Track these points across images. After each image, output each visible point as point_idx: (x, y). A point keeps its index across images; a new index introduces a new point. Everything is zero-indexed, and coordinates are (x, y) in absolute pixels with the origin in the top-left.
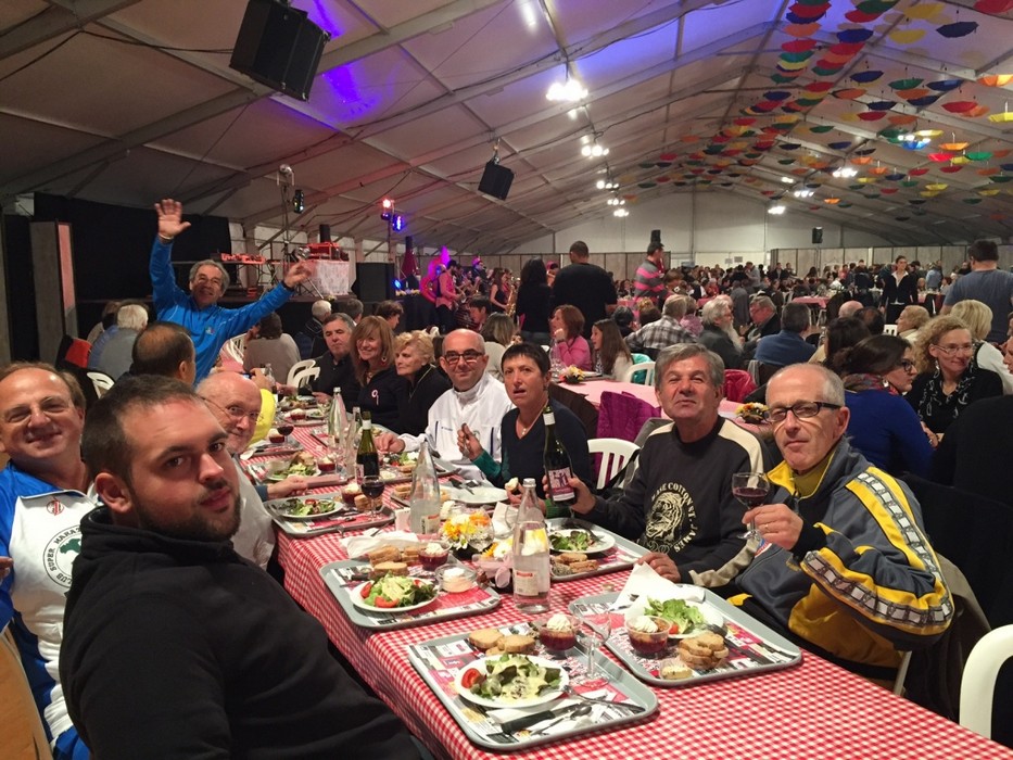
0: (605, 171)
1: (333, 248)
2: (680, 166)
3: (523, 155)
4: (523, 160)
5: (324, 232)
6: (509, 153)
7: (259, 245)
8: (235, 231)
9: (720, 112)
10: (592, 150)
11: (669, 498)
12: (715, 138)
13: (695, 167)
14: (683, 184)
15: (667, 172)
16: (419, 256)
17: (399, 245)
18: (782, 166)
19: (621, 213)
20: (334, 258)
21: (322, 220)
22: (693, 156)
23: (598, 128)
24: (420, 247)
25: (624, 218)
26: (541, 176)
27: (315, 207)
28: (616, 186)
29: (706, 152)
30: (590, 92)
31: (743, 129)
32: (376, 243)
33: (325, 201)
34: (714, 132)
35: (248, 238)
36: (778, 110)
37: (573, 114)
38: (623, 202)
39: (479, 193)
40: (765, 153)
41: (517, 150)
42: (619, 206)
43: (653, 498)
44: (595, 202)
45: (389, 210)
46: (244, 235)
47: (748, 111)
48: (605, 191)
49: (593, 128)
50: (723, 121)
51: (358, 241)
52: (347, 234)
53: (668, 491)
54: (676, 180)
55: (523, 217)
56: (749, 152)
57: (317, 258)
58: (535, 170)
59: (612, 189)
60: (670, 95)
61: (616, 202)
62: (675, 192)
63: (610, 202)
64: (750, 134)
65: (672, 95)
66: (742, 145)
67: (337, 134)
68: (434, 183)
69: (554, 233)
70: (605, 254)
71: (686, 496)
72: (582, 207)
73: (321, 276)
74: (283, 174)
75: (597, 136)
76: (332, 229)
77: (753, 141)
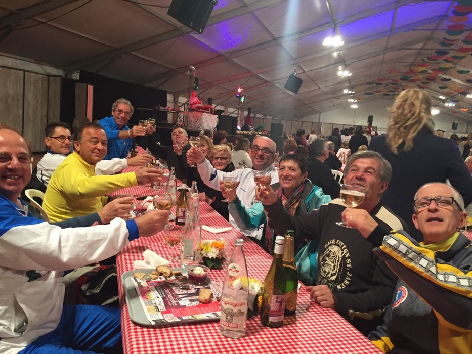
0: (348, 84)
2: (387, 85)
3: (308, 73)
4: (308, 76)
5: (210, 101)
6: (302, 72)
7: (180, 105)
8: (169, 97)
9: (411, 60)
10: (343, 73)
11: (335, 249)
12: (407, 73)
13: (394, 86)
14: (388, 95)
15: (380, 88)
18: (439, 90)
19: (354, 106)
20: (211, 113)
21: (209, 96)
23: (347, 63)
25: (356, 109)
26: (316, 84)
27: (207, 90)
28: (353, 92)
29: (400, 79)
32: (234, 110)
33: (211, 87)
34: (407, 70)
35: (175, 101)
36: (440, 60)
38: (356, 101)
39: (285, 90)
41: (306, 71)
42: (354, 103)
43: (326, 246)
44: (342, 100)
45: (240, 93)
48: (348, 94)
49: (345, 62)
51: (226, 108)
52: (221, 104)
53: (336, 244)
54: (384, 92)
56: (424, 81)
57: (203, 112)
58: (314, 81)
59: (351, 94)
60: (386, 49)
61: (352, 100)
62: (384, 98)
63: (349, 100)
64: (425, 72)
66: (421, 77)
67: (220, 55)
68: (264, 83)
69: (320, 113)
70: (344, 125)
71: (346, 251)
72: (336, 102)
73: (204, 120)
74: (191, 70)
75: (346, 67)
76: (213, 101)
77: (426, 75)
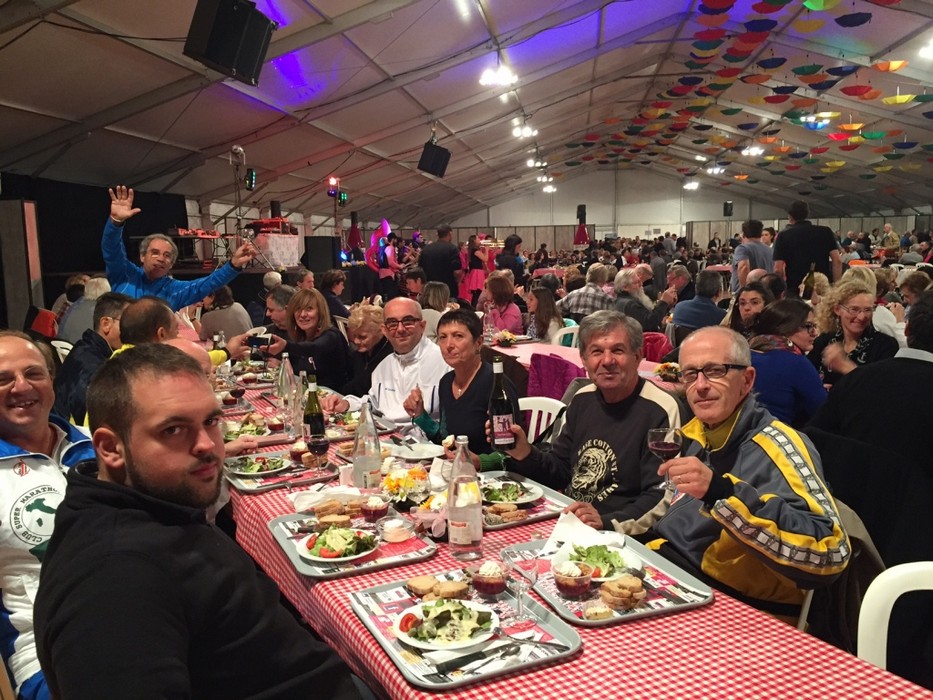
0: (534, 150)
1: (283, 223)
2: (604, 145)
3: (458, 136)
4: (459, 141)
5: (275, 207)
6: (446, 135)
7: (214, 220)
8: (191, 207)
9: (639, 96)
10: (522, 132)
11: (594, 453)
12: (634, 120)
13: (616, 147)
14: (606, 162)
15: (591, 151)
16: (364, 230)
17: (345, 220)
18: (695, 145)
19: (549, 189)
20: (284, 232)
21: (273, 197)
22: (616, 136)
23: (527, 111)
24: (365, 222)
25: (553, 194)
26: (475, 155)
27: (266, 185)
28: (545, 164)
29: (626, 132)
30: (520, 77)
31: (661, 112)
32: (324, 218)
33: (275, 179)
34: (633, 114)
35: (203, 214)
36: (691, 94)
37: (504, 98)
38: (551, 179)
39: (419, 171)
40: (680, 133)
41: (453, 132)
42: (548, 183)
43: (579, 453)
44: (526, 179)
45: (335, 187)
46: (200, 212)
47: (665, 95)
48: (535, 169)
49: (523, 111)
50: (642, 105)
51: (307, 216)
52: (297, 210)
53: (593, 447)
54: (600, 159)
55: (459, 193)
56: (666, 132)
57: (269, 232)
58: (470, 149)
59: (542, 167)
60: (593, 80)
61: (545, 179)
62: (599, 170)
63: (539, 179)
64: (666, 116)
65: (594, 81)
66: (658, 126)
67: (286, 117)
68: (377, 162)
69: (488, 208)
70: (535, 227)
71: (610, 452)
72: (514, 183)
73: (272, 248)
74: (236, 154)
75: (527, 118)
76: (282, 205)
77: (669, 122)
